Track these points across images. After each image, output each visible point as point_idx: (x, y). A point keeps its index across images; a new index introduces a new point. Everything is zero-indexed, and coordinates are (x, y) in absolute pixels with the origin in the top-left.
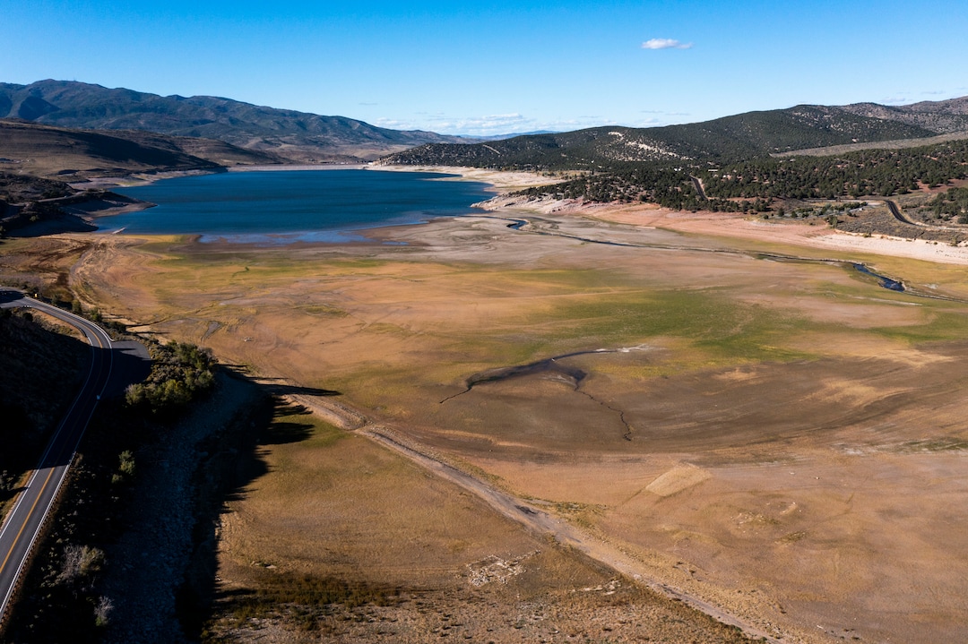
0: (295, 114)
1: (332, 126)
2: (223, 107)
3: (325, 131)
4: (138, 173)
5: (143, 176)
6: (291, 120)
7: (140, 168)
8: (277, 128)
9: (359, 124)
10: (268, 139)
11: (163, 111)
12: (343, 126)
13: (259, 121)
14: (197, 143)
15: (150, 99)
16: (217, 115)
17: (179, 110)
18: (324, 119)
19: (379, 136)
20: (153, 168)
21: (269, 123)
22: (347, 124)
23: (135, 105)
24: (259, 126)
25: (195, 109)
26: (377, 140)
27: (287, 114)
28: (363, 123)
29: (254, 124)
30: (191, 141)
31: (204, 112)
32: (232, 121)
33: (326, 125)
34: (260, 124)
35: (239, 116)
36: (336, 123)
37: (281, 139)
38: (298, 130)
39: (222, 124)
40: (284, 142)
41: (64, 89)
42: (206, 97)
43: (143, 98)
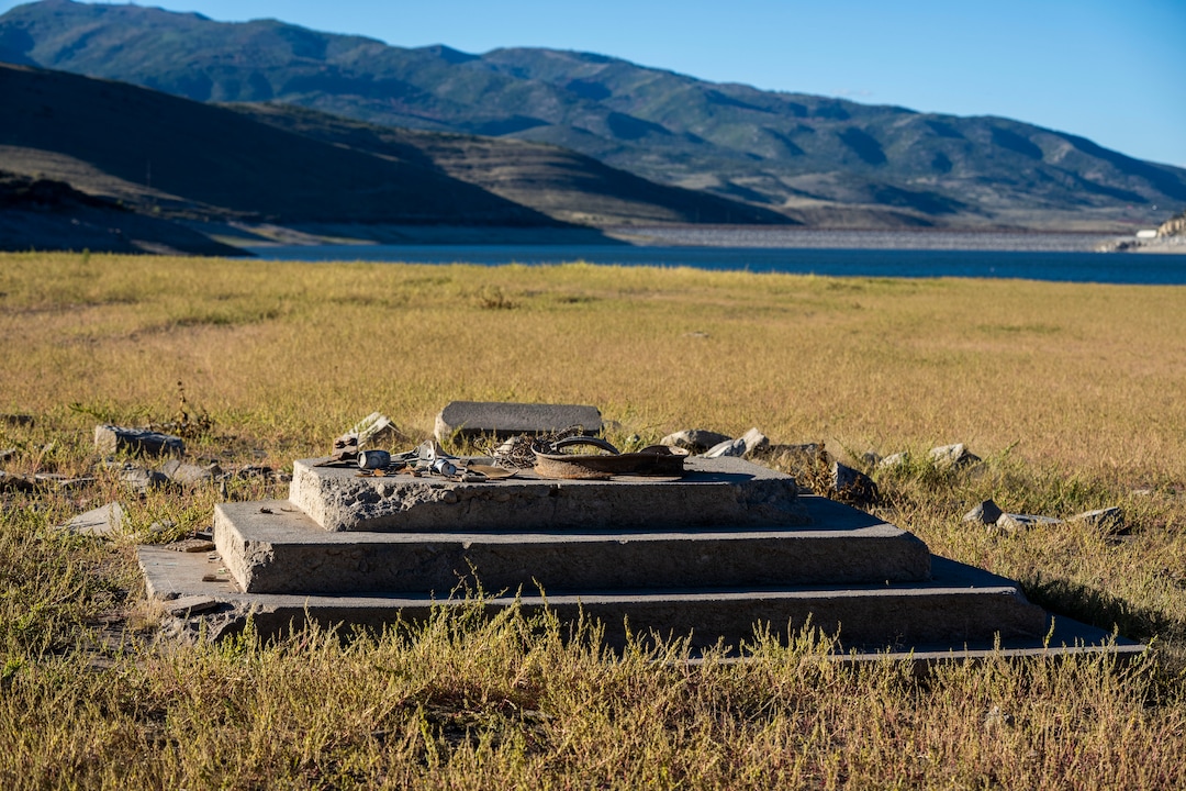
0: (835, 109)
1: (968, 148)
2: (593, 81)
3: (943, 166)
6: (822, 128)
8: (771, 154)
9: (1067, 147)
10: (738, 181)
11: (389, 89)
12: (1011, 150)
13: (711, 130)
14: (485, 154)
15: (352, 55)
16: (568, 104)
17: (443, 89)
18: (942, 126)
19: (1144, 190)
22: (1025, 145)
23: (301, 71)
24: (710, 144)
25: (495, 85)
26: (1138, 200)
27: (812, 108)
28: (1082, 144)
29: (694, 137)
30: (466, 146)
31: (522, 96)
32: (615, 124)
33: (947, 144)
34: (713, 138)
35: (643, 110)
36: (981, 136)
37: (786, 180)
38: (847, 160)
39: (584, 131)
40: (799, 193)
42: (537, 53)
43: (330, 49)
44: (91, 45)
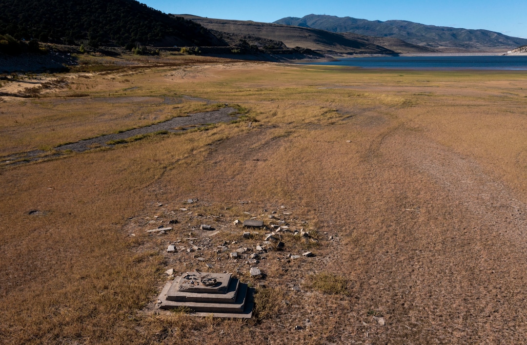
0: (450, 29)
1: (476, 36)
2: (404, 26)
3: (470, 39)
4: (342, 53)
5: (345, 55)
6: (447, 33)
7: (344, 51)
8: (437, 38)
9: (496, 35)
10: (430, 44)
11: (368, 29)
12: (484, 36)
13: (426, 34)
14: (384, 40)
15: (362, 22)
16: (400, 30)
17: (378, 28)
18: (471, 32)
20: (352, 51)
21: (433, 34)
22: (487, 35)
23: (353, 26)
25: (387, 27)
26: (510, 45)
27: (445, 29)
28: (499, 34)
29: (422, 36)
30: (380, 39)
31: (392, 29)
32: (408, 34)
33: (471, 35)
34: (426, 36)
35: (413, 31)
37: (439, 43)
38: (451, 39)
39: (402, 35)
40: (441, 45)
41: (318, 19)
44: (317, 22)
